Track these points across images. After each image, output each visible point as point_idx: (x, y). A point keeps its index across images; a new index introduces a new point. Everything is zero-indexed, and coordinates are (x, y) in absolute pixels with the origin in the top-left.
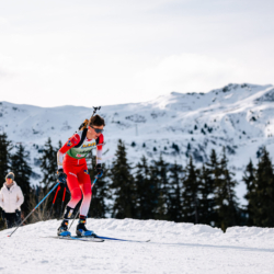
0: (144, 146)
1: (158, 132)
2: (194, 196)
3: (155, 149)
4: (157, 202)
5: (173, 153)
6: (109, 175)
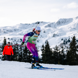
0: (12, 39)
1: (16, 35)
2: (26, 54)
3: (15, 40)
4: (15, 56)
5: (21, 42)
6: (1, 48)
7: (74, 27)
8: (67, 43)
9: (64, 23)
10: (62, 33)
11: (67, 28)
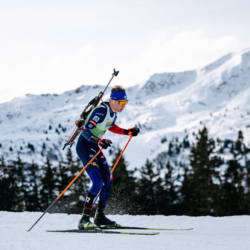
0: (0, 146)
1: (13, 132)
2: (51, 193)
3: (11, 149)
5: (29, 153)
7: (201, 99)
8: (178, 151)
9: (168, 88)
10: (163, 120)
11: (178, 103)
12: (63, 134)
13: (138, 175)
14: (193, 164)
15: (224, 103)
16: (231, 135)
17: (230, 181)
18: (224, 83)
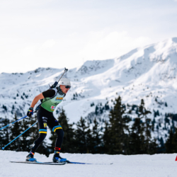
5: (3, 112)
7: (117, 78)
8: (102, 112)
9: (96, 70)
10: (92, 91)
11: (102, 80)
12: (26, 99)
13: (75, 127)
14: (111, 120)
15: (132, 81)
16: (136, 102)
17: (135, 132)
18: (132, 68)
